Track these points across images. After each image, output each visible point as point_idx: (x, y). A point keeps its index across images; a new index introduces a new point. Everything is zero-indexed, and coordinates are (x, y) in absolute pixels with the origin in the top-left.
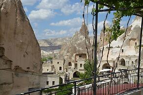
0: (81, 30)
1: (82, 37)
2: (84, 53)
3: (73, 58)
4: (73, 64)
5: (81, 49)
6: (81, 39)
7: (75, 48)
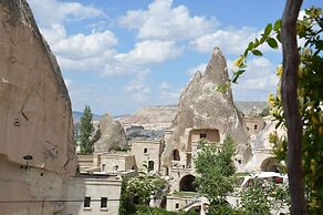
0: (209, 68)
1: (210, 84)
2: (212, 127)
3: (184, 141)
4: (183, 155)
5: (204, 116)
6: (208, 91)
7: (190, 114)
